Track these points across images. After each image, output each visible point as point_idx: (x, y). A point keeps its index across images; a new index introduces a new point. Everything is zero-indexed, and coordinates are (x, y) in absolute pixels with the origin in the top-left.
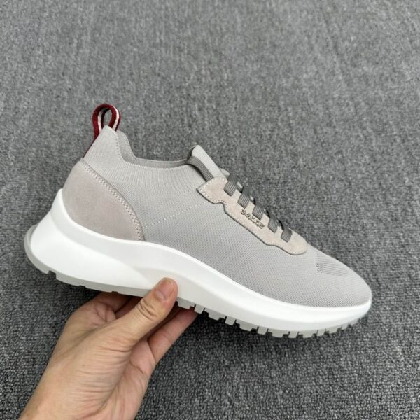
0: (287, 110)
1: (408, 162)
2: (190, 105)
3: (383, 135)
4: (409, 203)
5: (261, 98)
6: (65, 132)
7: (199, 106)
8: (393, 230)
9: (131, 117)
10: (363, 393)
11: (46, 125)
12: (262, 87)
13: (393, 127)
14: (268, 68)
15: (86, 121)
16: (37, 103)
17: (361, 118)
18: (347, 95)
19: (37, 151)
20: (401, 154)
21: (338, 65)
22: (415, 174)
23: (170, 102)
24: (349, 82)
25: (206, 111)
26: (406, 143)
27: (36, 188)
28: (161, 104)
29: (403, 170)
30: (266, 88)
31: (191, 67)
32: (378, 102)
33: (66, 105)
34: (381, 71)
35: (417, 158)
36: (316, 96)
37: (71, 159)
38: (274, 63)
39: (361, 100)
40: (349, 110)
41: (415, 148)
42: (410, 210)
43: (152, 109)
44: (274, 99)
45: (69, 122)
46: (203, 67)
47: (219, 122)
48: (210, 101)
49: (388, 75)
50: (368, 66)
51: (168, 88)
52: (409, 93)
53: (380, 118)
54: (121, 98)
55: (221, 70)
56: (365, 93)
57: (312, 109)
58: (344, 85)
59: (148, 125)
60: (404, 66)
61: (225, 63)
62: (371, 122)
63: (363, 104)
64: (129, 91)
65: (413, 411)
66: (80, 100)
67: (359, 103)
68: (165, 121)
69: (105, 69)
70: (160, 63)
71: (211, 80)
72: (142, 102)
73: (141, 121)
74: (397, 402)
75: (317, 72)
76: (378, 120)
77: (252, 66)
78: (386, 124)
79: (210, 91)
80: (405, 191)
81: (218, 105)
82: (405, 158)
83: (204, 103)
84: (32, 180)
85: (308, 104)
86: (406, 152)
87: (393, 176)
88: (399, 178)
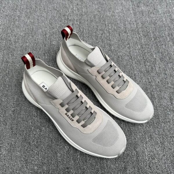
0: (109, 26)
1: (156, 48)
2: (68, 23)
3: (147, 37)
4: (154, 65)
5: (98, 20)
6: (17, 34)
7: (72, 23)
8: (147, 76)
9: (44, 28)
10: (129, 137)
11: (9, 31)
12: (99, 15)
13: (151, 33)
14: (102, 7)
15: (25, 29)
16: (5, 22)
17: (138, 30)
18: (134, 20)
19: (6, 42)
20: (153, 45)
21: (131, 6)
22: (158, 53)
23: (60, 21)
24: (135, 14)
25: (75, 25)
26: (156, 41)
27: (6, 58)
28: (56, 22)
29: (153, 52)
30: (100, 16)
31: (70, 6)
32: (146, 23)
33: (17, 23)
34: (149, 9)
35: (160, 47)
36: (121, 20)
37: (19, 46)
38: (105, 5)
39: (139, 22)
40: (134, 26)
41: (159, 43)
42: (154, 68)
43: (52, 25)
44: (104, 21)
45: (18, 30)
46: (75, 6)
47: (80, 30)
48: (77, 21)
49: (152, 11)
50: (144, 7)
51: (59, 15)
52: (160, 19)
53: (146, 30)
54: (40, 19)
55: (82, 8)
56: (141, 19)
57: (119, 25)
58: (133, 15)
59: (51, 31)
60: (159, 7)
61: (84, 5)
62: (143, 31)
63: (140, 24)
64: (43, 17)
65: (147, 143)
66: (23, 20)
67: (138, 23)
68: (58, 30)
69: (34, 7)
70: (57, 4)
71: (78, 12)
72: (49, 21)
73: (48, 30)
74: (141, 140)
75: (122, 9)
76: (146, 31)
77: (95, 6)
78: (148, 32)
79: (77, 17)
80: (153, 60)
81: (80, 23)
82: (155, 47)
83: (74, 22)
84: (4, 54)
85: (118, 23)
86: (156, 44)
87: (149, 54)
88: (152, 55)
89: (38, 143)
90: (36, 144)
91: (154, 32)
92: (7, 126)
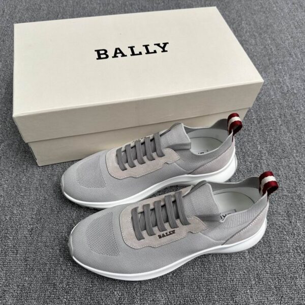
89: (69, 285)
90: (65, 286)
91: (257, 111)
92: (18, 255)
